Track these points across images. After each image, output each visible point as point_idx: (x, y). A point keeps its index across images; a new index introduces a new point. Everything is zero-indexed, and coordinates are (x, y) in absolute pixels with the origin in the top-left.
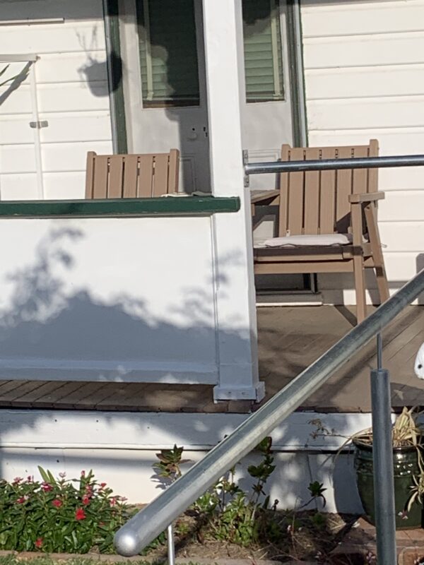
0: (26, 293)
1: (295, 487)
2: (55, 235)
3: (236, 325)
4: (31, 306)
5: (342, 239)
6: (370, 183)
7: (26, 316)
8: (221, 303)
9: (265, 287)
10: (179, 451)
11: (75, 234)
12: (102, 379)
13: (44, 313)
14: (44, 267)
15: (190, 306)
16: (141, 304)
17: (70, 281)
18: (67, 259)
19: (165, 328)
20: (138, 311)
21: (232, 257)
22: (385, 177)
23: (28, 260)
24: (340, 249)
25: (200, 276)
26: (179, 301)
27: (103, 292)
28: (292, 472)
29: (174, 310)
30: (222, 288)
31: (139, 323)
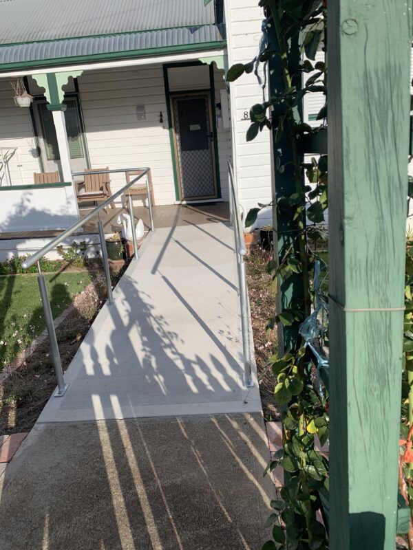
0: (18, 210)
1: (93, 252)
2: (25, 194)
3: (74, 214)
4: (20, 212)
5: (101, 192)
6: (108, 178)
7: (19, 215)
8: (70, 209)
9: (80, 206)
10: (62, 246)
11: (31, 194)
12: (41, 230)
13: (24, 214)
14: (22, 203)
15: (62, 210)
16: (49, 210)
17: (30, 206)
18: (29, 200)
19: (56, 216)
20: (48, 212)
21: (71, 197)
22: (112, 176)
23: (19, 201)
24: (101, 194)
25: (64, 202)
26: (59, 209)
27: (39, 208)
28: (92, 249)
29: (58, 211)
30: (69, 205)
31: (49, 216)
